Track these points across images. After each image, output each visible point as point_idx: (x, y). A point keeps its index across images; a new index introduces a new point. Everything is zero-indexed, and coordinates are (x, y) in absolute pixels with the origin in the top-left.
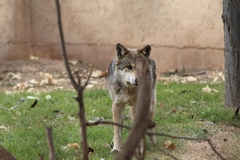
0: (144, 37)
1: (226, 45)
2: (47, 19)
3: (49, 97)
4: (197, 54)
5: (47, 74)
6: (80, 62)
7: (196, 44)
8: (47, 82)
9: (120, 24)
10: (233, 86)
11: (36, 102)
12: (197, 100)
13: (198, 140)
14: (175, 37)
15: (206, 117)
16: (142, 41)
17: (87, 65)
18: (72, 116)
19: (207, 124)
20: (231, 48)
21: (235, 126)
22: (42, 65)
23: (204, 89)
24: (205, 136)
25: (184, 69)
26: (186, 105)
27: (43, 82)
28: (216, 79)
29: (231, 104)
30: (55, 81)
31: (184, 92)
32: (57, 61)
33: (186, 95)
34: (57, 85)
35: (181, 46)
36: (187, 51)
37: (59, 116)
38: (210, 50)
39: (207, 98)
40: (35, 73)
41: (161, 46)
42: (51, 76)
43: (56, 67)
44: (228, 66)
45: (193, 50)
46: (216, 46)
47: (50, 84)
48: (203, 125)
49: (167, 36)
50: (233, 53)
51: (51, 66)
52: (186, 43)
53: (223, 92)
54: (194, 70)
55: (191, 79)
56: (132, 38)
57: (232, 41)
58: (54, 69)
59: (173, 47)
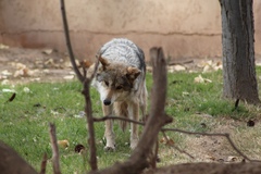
0: (125, 23)
1: (224, 30)
2: (18, 4)
3: (26, 90)
4: (183, 41)
5: (20, 65)
6: (55, 51)
7: (182, 30)
8: (22, 73)
9: (98, 9)
10: (232, 75)
11: (14, 95)
12: (189, 91)
13: (197, 134)
14: (159, 23)
15: (203, 109)
16: (123, 27)
17: (63, 54)
18: (55, 110)
19: (205, 117)
20: (229, 34)
21: (236, 119)
22: (13, 54)
23: (197, 79)
24: (203, 130)
25: (169, 58)
26: (179, 97)
27: (17, 73)
28: (206, 68)
29: (230, 95)
30: (31, 72)
31: (174, 82)
32: (29, 50)
33: (177, 86)
34: (33, 77)
35: (165, 32)
36: (172, 37)
37: (41, 110)
39: (200, 89)
40: (5, 63)
41: (143, 33)
42: (24, 67)
43: (28, 57)
44: (226, 53)
45: (179, 37)
46: (204, 32)
47: (26, 75)
48: (201, 119)
49: (150, 21)
50: (232, 39)
51: (23, 56)
52: (171, 29)
53: (221, 80)
54: (181, 58)
55: (178, 68)
56: (111, 24)
57: (230, 26)
58: (27, 59)
59: (157, 33)
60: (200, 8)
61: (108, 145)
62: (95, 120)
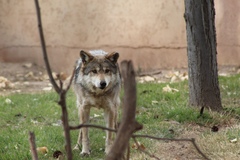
0: (98, 38)
1: (189, 44)
3: (8, 101)
4: (152, 54)
5: (2, 78)
6: (35, 65)
7: (150, 44)
8: (4, 85)
9: (74, 25)
10: (197, 85)
12: (158, 100)
13: (166, 140)
14: (130, 37)
15: (171, 117)
16: (97, 41)
17: (42, 67)
18: (35, 119)
19: (173, 123)
20: (194, 47)
21: (201, 125)
23: (165, 89)
24: (171, 136)
25: (140, 70)
26: (149, 105)
29: (195, 103)
30: (12, 85)
31: (145, 92)
32: (10, 64)
33: (147, 95)
34: (14, 89)
35: (135, 46)
36: (142, 51)
37: (22, 120)
38: (164, 50)
39: (168, 98)
41: (115, 47)
42: (6, 80)
43: (10, 70)
44: (191, 65)
45: (148, 50)
46: (173, 46)
48: (169, 125)
49: (122, 36)
50: (196, 52)
51: (5, 70)
52: (140, 43)
53: (187, 89)
54: (150, 70)
55: (148, 79)
56: (86, 39)
57: (195, 40)
58: (8, 73)
59: (128, 47)
60: (167, 23)
61: (83, 151)
62: (72, 128)
